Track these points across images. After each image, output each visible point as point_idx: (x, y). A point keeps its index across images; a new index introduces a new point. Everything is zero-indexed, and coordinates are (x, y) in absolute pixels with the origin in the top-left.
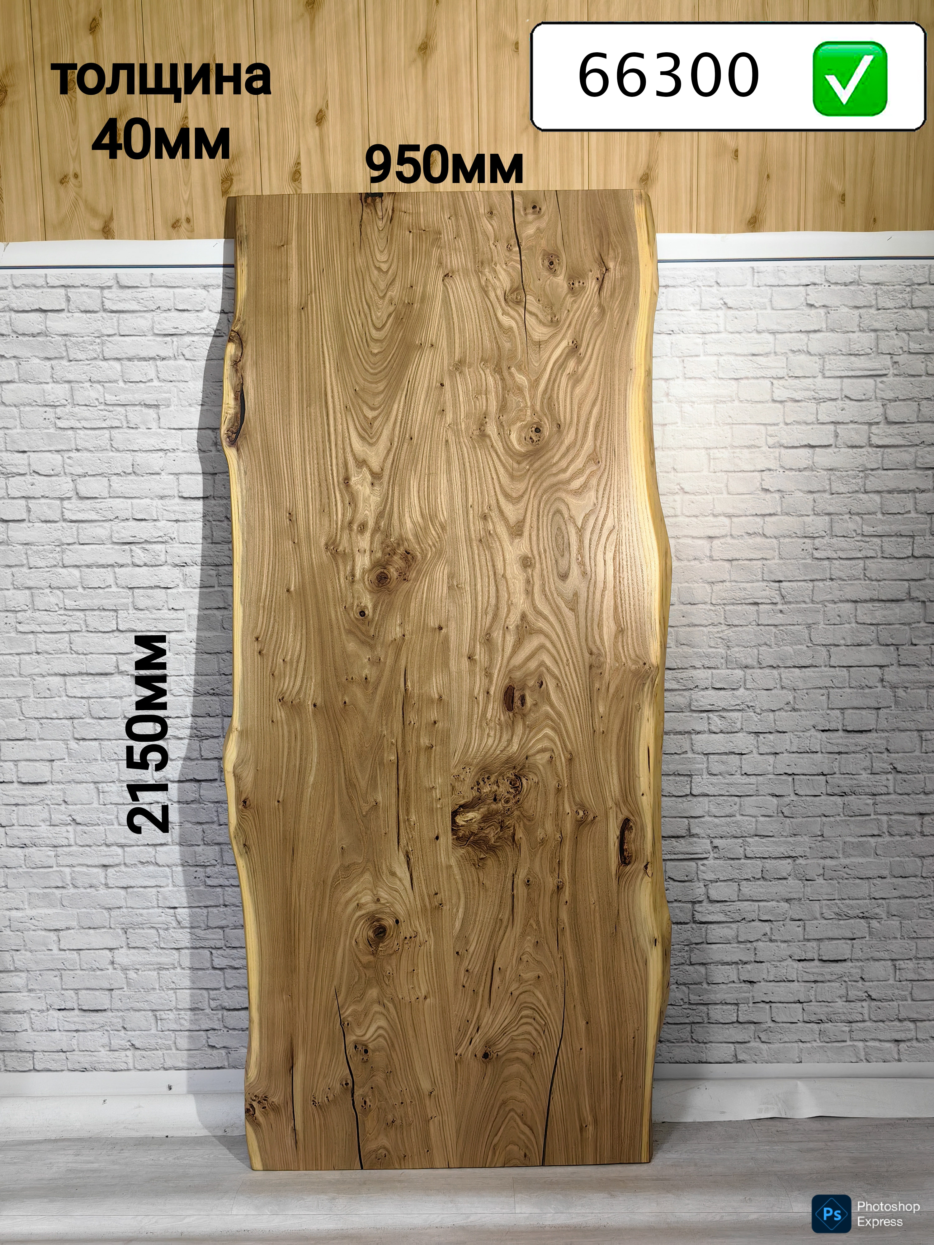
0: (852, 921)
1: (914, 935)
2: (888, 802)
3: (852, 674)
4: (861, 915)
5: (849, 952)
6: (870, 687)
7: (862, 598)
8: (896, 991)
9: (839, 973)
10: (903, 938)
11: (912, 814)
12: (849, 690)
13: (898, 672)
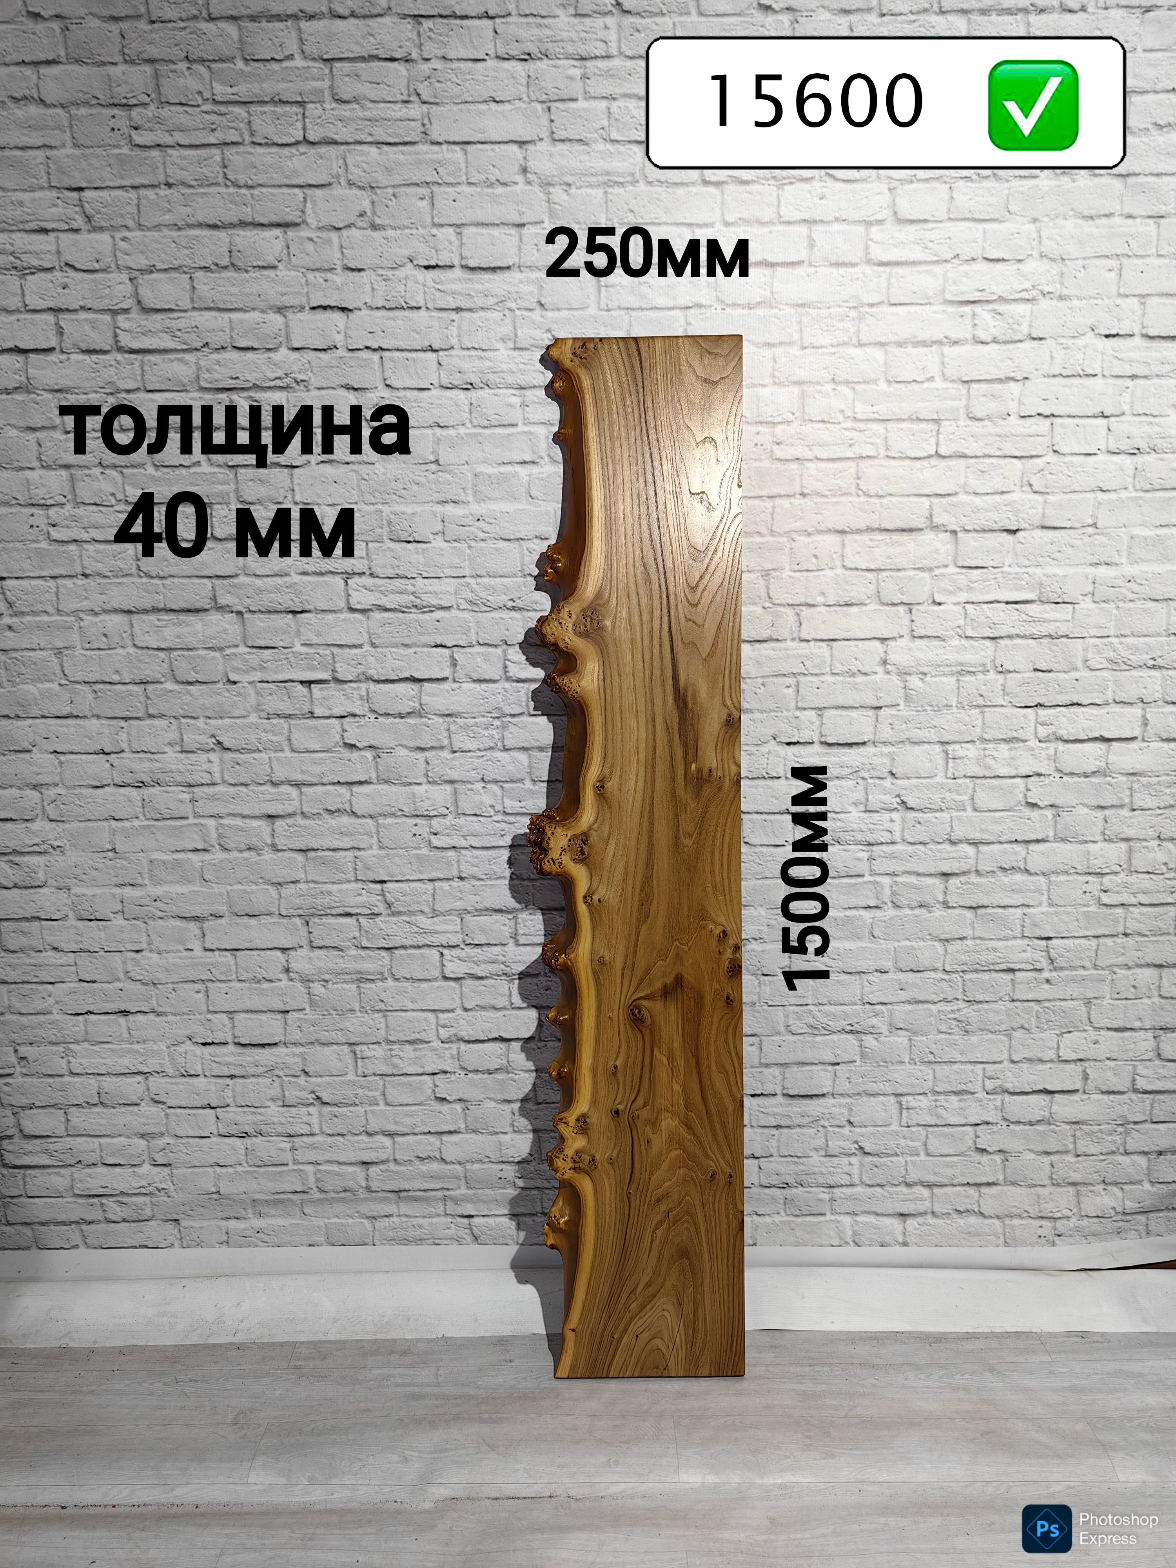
0: (835, 1037)
1: (931, 1058)
2: (892, 856)
3: (835, 652)
4: (849, 1028)
5: (830, 1082)
6: (866, 674)
7: (854, 525)
8: (903, 1142)
9: (815, 1113)
10: (913, 1061)
11: (930, 875)
12: (829, 679)
13: (910, 649)
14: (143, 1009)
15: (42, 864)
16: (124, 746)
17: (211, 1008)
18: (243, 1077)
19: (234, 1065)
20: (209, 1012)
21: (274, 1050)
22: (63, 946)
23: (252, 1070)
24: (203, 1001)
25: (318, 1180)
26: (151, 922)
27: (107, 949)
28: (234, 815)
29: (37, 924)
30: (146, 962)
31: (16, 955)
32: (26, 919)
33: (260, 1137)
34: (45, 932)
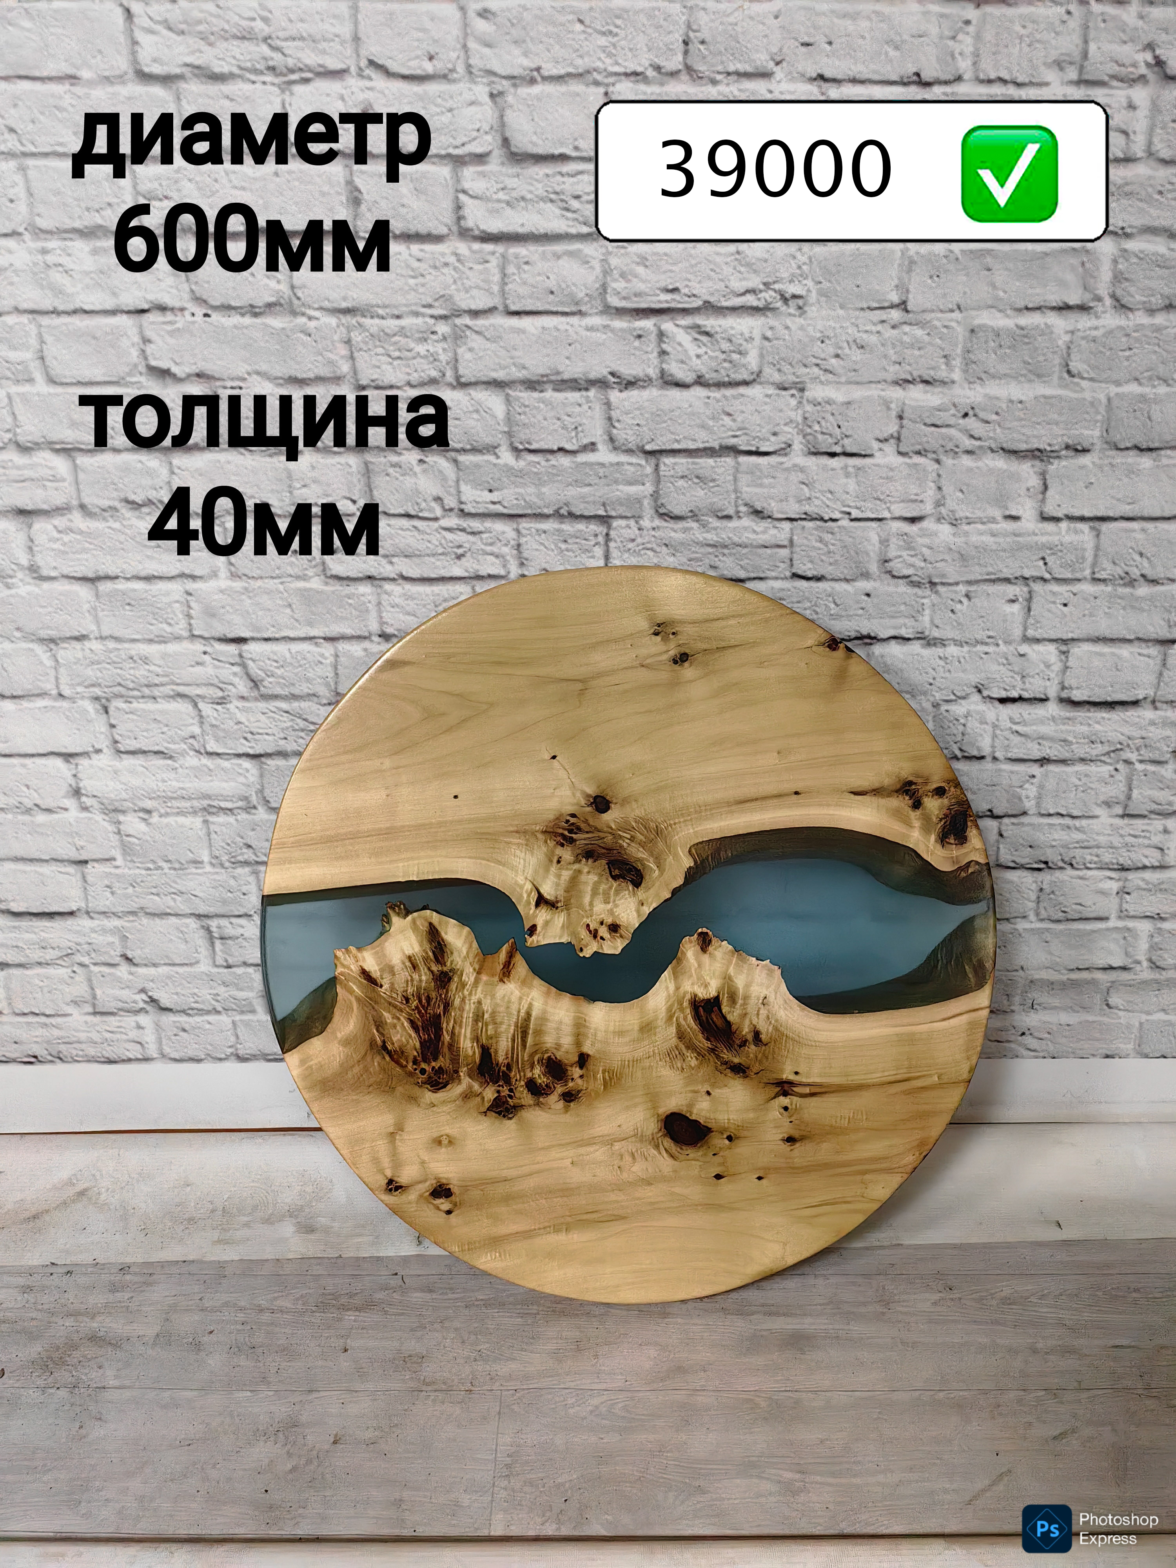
14: (904, 632)
15: (757, 335)
16: (964, 65)
17: (1030, 633)
18: (1063, 762)
19: (1051, 739)
20: (1026, 639)
21: (1131, 714)
22: (775, 508)
23: (1081, 751)
24: (1019, 618)
25: (1153, 947)
26: (948, 461)
27: (855, 513)
28: (1151, 230)
29: (729, 461)
30: (926, 541)
31: (681, 525)
32: (709, 452)
33: (1070, 872)
34: (744, 479)
